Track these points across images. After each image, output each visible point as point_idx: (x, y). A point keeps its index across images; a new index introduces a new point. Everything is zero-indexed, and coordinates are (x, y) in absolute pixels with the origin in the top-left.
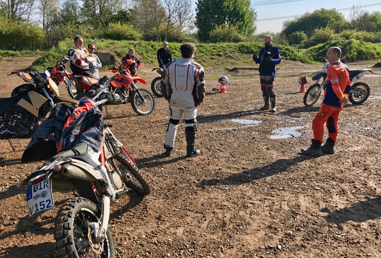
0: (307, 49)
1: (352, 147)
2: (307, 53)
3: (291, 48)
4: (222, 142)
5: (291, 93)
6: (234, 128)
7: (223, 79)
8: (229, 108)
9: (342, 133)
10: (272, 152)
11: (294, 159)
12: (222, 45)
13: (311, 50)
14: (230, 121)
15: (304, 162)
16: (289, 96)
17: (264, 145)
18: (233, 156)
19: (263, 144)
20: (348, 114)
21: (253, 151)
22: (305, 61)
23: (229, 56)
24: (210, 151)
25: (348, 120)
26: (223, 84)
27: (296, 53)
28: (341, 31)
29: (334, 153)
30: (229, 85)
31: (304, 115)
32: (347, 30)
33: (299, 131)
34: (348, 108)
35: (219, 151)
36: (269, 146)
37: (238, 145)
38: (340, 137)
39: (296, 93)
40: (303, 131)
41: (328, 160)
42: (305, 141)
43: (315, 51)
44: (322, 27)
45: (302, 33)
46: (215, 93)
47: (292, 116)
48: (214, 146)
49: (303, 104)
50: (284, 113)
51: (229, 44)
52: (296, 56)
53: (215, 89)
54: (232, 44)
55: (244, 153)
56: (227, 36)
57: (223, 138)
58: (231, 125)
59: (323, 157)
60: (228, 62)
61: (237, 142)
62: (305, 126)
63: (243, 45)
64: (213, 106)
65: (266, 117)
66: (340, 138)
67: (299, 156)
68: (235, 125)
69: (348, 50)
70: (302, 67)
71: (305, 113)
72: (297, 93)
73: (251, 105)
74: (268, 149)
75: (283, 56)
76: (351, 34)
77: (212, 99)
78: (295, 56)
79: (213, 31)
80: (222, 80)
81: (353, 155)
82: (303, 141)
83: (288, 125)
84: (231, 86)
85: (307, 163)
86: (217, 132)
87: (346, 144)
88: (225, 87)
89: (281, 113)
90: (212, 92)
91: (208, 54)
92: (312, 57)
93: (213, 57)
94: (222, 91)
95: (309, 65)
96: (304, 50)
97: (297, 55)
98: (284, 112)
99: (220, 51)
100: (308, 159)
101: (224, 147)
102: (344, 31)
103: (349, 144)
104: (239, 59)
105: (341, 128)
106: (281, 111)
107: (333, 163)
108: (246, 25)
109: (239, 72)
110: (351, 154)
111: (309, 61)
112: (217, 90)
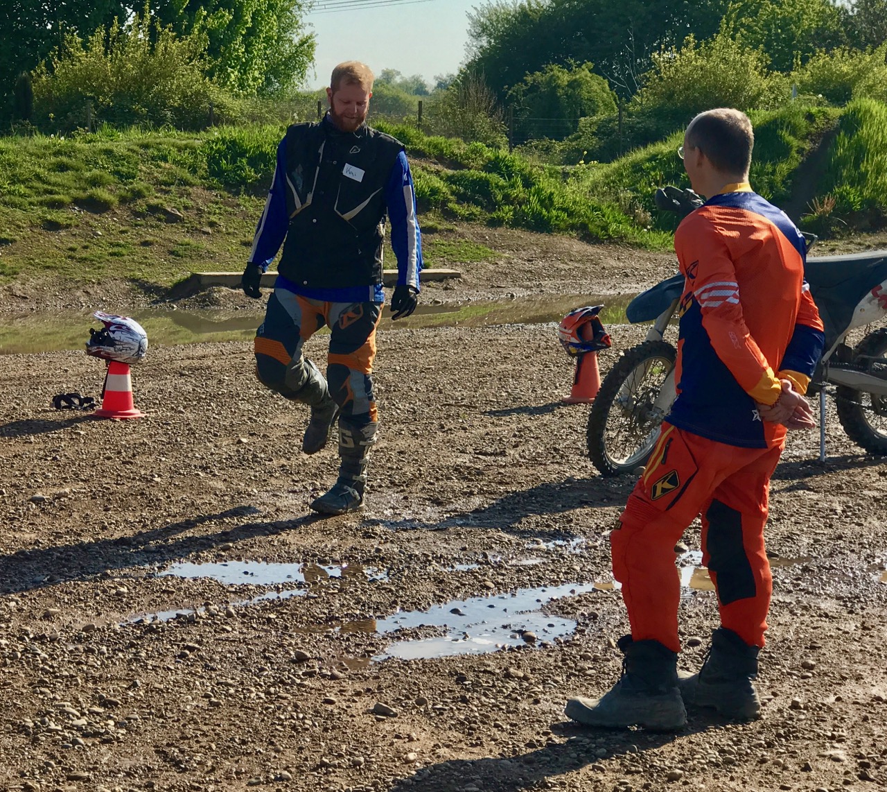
0: (615, 165)
1: (858, 678)
2: (611, 184)
3: (517, 158)
4: (109, 691)
5: (520, 410)
6: (185, 612)
7: (117, 336)
8: (152, 504)
9: (805, 608)
10: (405, 729)
11: (527, 760)
12: (108, 146)
13: (637, 168)
14: (164, 573)
15: (587, 769)
16: (507, 427)
17: (358, 694)
18: (177, 764)
19: (350, 687)
20: (839, 509)
21: (294, 728)
22: (605, 228)
23: (154, 209)
24: (35, 741)
25: (840, 538)
26: (117, 367)
27: (547, 185)
28: (805, 60)
29: (758, 717)
30: (157, 372)
31: (592, 522)
32: (837, 52)
33: (561, 608)
34: (843, 477)
35: (89, 742)
36: (389, 696)
37: (204, 703)
38: (792, 630)
39: (548, 409)
40: (582, 610)
41: (722, 751)
42: (595, 659)
43: (658, 174)
44: (691, 38)
45: (584, 73)
46: (70, 422)
47: (522, 534)
48: (63, 712)
49: (590, 464)
50: (481, 518)
51: (150, 137)
52: (547, 202)
53: (68, 398)
54: (170, 138)
55: (244, 742)
56: (137, 97)
57: (119, 669)
58: (167, 594)
59: (693, 738)
60: (146, 244)
61: (204, 685)
62: (598, 580)
63: (233, 142)
64: (59, 496)
65: (375, 543)
66: (791, 636)
67: (557, 740)
68: (190, 596)
69: (842, 162)
70: (589, 267)
71: (598, 510)
72: (558, 405)
73: (285, 483)
74: (381, 712)
75: (477, 203)
76: (861, 74)
77: (52, 455)
78: (541, 202)
79: (50, 69)
80: (112, 343)
81: (865, 719)
82: (582, 664)
83: (500, 579)
84: (169, 384)
85: (601, 777)
86: (79, 639)
87: (824, 668)
88: (128, 383)
89: (463, 515)
90: (52, 416)
91: (25, 201)
92: (645, 209)
93: (53, 216)
94: (115, 404)
95: (626, 254)
96: (598, 172)
97: (556, 199)
98: (476, 511)
99: (95, 182)
100: (607, 756)
101: (119, 714)
102: (821, 60)
103: (845, 664)
104: (212, 224)
105: (803, 585)
106: (460, 505)
107: (748, 767)
108: (252, 32)
109: (215, 302)
110: (853, 715)
111: (626, 228)
112: (82, 402)
